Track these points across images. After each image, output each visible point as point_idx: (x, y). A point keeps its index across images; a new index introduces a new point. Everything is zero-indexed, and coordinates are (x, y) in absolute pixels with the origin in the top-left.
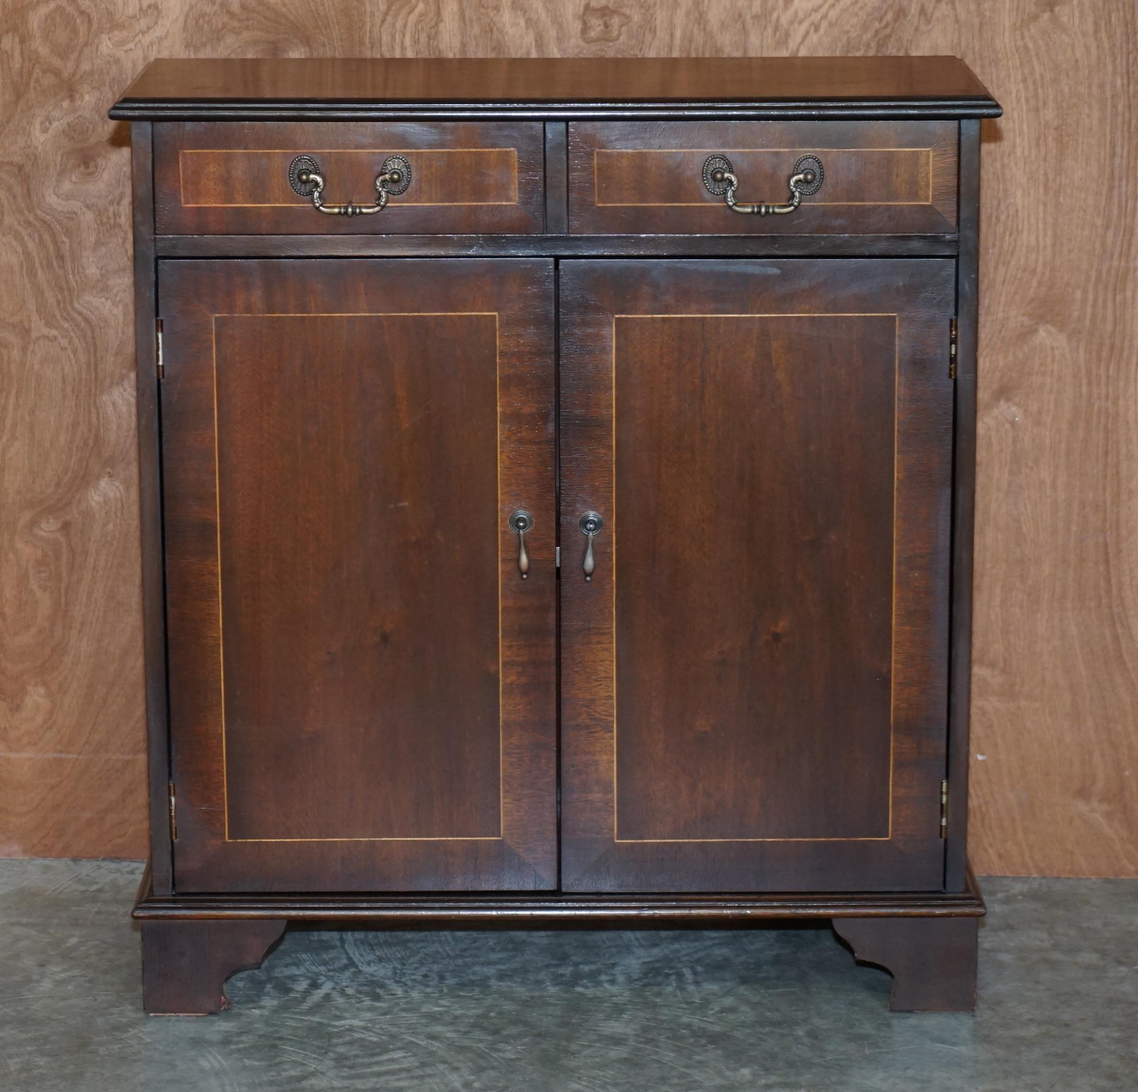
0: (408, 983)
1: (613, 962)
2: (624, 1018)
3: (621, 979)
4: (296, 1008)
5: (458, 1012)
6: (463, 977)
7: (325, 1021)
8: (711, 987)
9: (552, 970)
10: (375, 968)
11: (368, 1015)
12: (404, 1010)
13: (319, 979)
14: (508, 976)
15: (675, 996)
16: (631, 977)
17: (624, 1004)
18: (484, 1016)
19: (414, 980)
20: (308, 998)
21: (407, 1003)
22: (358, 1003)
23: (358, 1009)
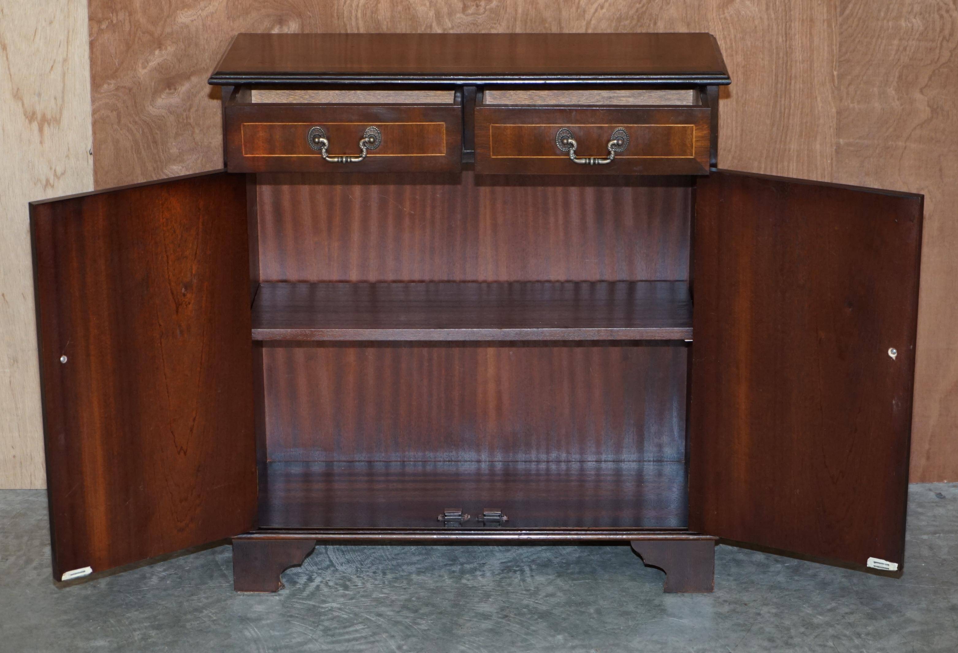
0: (365, 577)
1: (483, 563)
2: (490, 601)
3: (488, 574)
4: (300, 596)
5: (394, 597)
6: (397, 573)
7: (317, 604)
8: (540, 579)
9: (448, 568)
10: (345, 568)
11: (342, 600)
12: (362, 597)
13: (313, 575)
14: (423, 572)
15: (520, 586)
16: (494, 573)
17: (490, 591)
18: (409, 601)
19: (368, 575)
20: (307, 589)
21: (365, 591)
22: (336, 591)
23: (336, 596)
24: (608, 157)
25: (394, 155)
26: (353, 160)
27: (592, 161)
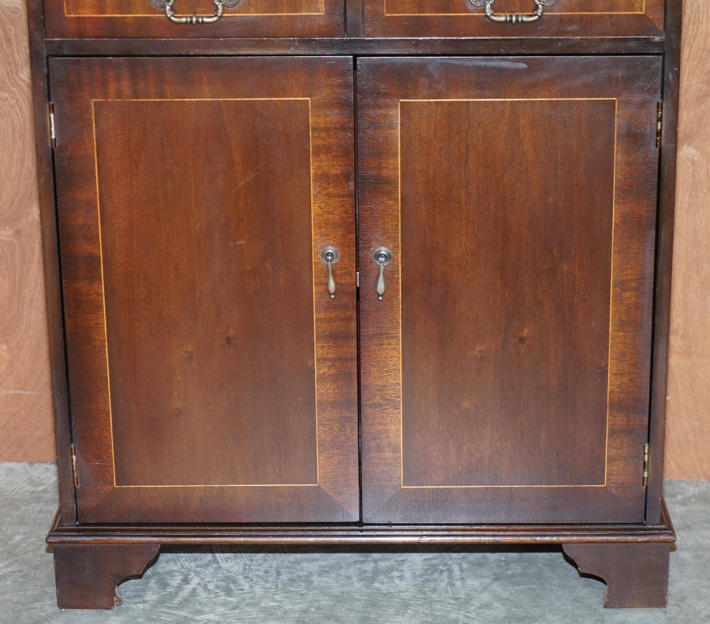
0: (253, 578)
1: (403, 559)
2: (408, 613)
3: (408, 575)
4: (170, 603)
5: (289, 607)
6: (294, 573)
7: (190, 616)
8: (473, 583)
9: (358, 566)
10: (231, 565)
11: (221, 609)
12: (248, 605)
13: (189, 575)
14: (326, 572)
15: (447, 592)
16: (415, 573)
17: (410, 600)
18: (306, 611)
19: (258, 576)
20: (180, 593)
21: (252, 598)
22: (216, 598)
23: (215, 604)
24: (535, 13)
25: (258, 15)
26: (206, 20)
27: (514, 19)
